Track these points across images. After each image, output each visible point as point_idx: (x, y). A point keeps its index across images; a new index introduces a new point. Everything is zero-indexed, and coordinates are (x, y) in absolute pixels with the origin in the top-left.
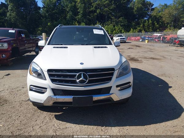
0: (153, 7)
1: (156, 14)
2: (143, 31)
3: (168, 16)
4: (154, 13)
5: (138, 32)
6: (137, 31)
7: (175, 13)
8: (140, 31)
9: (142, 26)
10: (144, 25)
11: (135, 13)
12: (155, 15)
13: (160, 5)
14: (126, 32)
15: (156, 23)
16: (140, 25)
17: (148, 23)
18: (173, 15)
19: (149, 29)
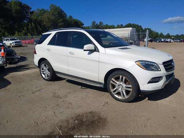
0: (31, 10)
1: (37, 17)
2: (29, 34)
3: (47, 21)
4: (33, 17)
5: (24, 35)
6: (22, 34)
7: (53, 18)
8: (26, 34)
9: (25, 28)
10: (28, 28)
11: (14, 15)
12: (35, 18)
13: (38, 10)
14: (10, 35)
15: (39, 27)
16: (24, 28)
17: (32, 26)
18: (52, 20)
19: (34, 32)
